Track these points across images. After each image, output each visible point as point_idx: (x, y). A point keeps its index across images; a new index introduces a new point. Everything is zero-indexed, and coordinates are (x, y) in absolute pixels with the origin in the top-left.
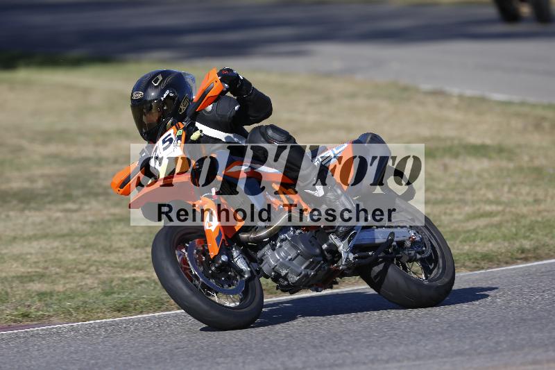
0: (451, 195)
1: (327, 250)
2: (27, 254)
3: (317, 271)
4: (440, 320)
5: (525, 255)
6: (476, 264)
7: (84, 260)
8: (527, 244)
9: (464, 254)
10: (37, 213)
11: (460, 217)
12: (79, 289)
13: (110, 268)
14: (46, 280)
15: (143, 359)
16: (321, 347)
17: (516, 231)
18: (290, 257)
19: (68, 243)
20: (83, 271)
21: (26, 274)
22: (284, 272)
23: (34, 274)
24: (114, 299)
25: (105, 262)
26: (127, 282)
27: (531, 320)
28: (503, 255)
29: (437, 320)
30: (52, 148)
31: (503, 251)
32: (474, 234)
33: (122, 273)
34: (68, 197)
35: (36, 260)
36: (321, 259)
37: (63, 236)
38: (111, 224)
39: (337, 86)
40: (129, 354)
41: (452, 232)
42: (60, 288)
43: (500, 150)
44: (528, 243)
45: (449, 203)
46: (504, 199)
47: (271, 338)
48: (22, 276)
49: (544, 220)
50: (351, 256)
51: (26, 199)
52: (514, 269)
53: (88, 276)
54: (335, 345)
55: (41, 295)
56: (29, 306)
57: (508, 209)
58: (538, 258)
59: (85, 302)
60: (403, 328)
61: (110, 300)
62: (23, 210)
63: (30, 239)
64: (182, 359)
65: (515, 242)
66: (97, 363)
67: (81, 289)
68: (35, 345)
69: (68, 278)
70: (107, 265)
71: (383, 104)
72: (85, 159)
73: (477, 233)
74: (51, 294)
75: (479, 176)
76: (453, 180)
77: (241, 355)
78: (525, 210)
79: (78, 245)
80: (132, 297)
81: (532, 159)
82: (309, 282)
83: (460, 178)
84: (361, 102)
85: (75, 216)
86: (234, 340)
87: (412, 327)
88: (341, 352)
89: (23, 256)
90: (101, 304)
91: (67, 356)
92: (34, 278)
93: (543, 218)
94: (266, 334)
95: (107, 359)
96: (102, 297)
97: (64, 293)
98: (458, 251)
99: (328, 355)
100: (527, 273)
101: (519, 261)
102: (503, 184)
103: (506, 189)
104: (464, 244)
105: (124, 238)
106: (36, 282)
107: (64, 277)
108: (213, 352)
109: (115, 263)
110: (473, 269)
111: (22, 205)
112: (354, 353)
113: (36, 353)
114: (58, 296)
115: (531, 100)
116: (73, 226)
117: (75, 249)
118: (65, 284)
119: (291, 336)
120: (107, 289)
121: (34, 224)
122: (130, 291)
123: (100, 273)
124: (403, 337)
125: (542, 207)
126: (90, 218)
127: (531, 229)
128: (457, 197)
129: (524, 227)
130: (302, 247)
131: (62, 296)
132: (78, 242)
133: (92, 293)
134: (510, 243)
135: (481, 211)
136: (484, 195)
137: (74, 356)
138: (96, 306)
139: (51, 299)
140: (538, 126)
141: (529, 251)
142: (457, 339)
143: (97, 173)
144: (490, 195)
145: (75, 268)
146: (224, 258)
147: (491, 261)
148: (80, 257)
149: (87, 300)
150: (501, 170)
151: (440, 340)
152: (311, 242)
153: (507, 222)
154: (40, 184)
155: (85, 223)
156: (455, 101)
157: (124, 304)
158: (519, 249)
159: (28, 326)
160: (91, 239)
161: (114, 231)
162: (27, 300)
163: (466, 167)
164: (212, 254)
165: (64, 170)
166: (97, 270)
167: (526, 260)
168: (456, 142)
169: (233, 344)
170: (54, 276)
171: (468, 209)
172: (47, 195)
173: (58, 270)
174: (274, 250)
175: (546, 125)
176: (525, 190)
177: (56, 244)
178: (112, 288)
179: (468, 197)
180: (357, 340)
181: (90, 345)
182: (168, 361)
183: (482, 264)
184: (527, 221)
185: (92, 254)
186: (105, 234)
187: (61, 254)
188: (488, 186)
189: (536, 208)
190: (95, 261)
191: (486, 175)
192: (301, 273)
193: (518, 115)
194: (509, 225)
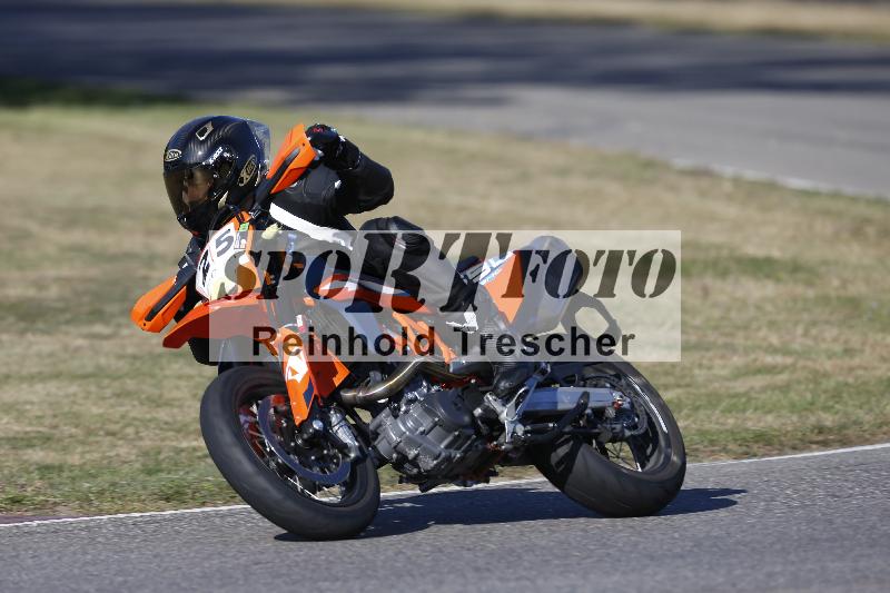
0: (712, 337)
1: (481, 417)
2: (26, 403)
3: (465, 452)
4: (681, 535)
5: (823, 437)
6: (744, 449)
7: (117, 416)
8: (828, 420)
9: (727, 431)
10: (46, 338)
11: (724, 372)
12: (105, 462)
13: (157, 431)
14: (54, 446)
15: (201, 578)
16: (488, 570)
17: (813, 397)
18: (421, 429)
19: (93, 388)
20: (113, 434)
21: (21, 435)
22: (412, 453)
23: (33, 435)
24: (160, 480)
25: (150, 421)
26: (183, 454)
27: (827, 540)
28: (789, 435)
29: (676, 535)
30: (77, 236)
31: (789, 429)
32: (744, 400)
33: (177, 439)
34: (97, 315)
35: (39, 414)
36: (471, 431)
37: (85, 377)
38: (164, 361)
39: (538, 156)
40: (179, 568)
41: (708, 395)
42: (75, 459)
43: (795, 268)
44: (831, 419)
45: (707, 350)
46: (796, 346)
47: (409, 553)
48: (15, 438)
49: (859, 382)
50: (520, 430)
51: (30, 315)
52: (805, 458)
53: (120, 442)
54: (508, 568)
55: (45, 469)
56: (23, 486)
57: (801, 363)
58: (844, 443)
59: (114, 484)
60: (620, 545)
61: (154, 482)
62: (23, 333)
63: (32, 379)
64: (262, 581)
65: (810, 415)
66: (126, 582)
67: (110, 463)
68: (30, 548)
69: (90, 444)
70: (152, 426)
71: (613, 188)
72: (129, 256)
73: (749, 400)
74: (60, 469)
75: (758, 308)
76: (717, 313)
77: (358, 578)
78: (828, 365)
79: (108, 392)
80: (190, 478)
81: (844, 284)
82: (452, 470)
83: (728, 309)
84: (576, 183)
85: (107, 345)
86: (350, 554)
87: (636, 545)
88: (518, 579)
89: (18, 407)
90: (139, 487)
91: (80, 568)
92: (35, 441)
93: (857, 378)
94: (400, 546)
95: (142, 576)
96: (142, 477)
97: (81, 467)
98: (717, 427)
99: (498, 584)
100: (824, 466)
101: (814, 446)
102: (796, 323)
103: (800, 330)
104: (729, 415)
105: (183, 383)
106: (38, 448)
107: (83, 443)
108: (313, 571)
109: (166, 423)
110: (738, 456)
111: (22, 325)
112: (540, 582)
113: (30, 561)
114: (71, 471)
115: (849, 189)
116: (103, 361)
117: (104, 399)
118: (83, 453)
119: (440, 551)
120: (151, 465)
121: (39, 355)
122: (187, 469)
123: (141, 439)
124: (619, 561)
125: (857, 361)
126: (130, 350)
127: (837, 395)
128: (721, 341)
129: (825, 392)
130: (441, 411)
131: (77, 472)
132: (107, 387)
133: (126, 469)
134: (801, 417)
135: (758, 363)
136: (765, 339)
137: (90, 569)
138: (130, 490)
139: (59, 476)
140: (857, 232)
141: (830, 430)
142: (707, 566)
143: (146, 278)
144: (774, 340)
145: (101, 428)
146: (317, 425)
147: (770, 445)
148: (111, 411)
149: (117, 479)
150: (795, 300)
151: (677, 567)
152: (456, 405)
153: (799, 382)
154: (53, 292)
155: (120, 357)
156: (728, 187)
157: (175, 488)
158: (815, 427)
159: (21, 519)
160: (131, 384)
161: (167, 372)
162: (21, 477)
163: (740, 293)
164: (298, 419)
165: (94, 272)
166: (137, 433)
167: (825, 444)
168: (725, 253)
169: (346, 559)
170: (67, 440)
171: (737, 360)
172: (63, 311)
173: (74, 430)
174: (396, 417)
175: (871, 231)
176: (831, 333)
177: (73, 389)
178: (158, 463)
179: (739, 340)
180: (547, 561)
181: (116, 552)
182: (241, 582)
183: (755, 448)
184: (831, 384)
185: (129, 408)
186: (152, 376)
187: (81, 405)
188: (772, 324)
189: (848, 362)
190: (135, 419)
191: (769, 307)
192: (440, 455)
193: (826, 213)
194: (803, 387)
